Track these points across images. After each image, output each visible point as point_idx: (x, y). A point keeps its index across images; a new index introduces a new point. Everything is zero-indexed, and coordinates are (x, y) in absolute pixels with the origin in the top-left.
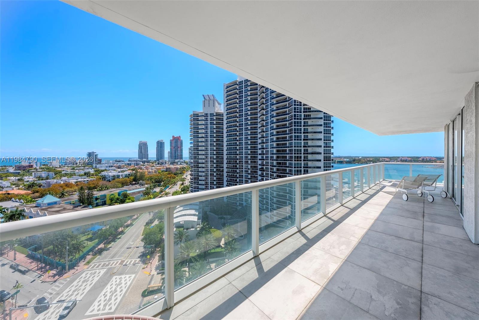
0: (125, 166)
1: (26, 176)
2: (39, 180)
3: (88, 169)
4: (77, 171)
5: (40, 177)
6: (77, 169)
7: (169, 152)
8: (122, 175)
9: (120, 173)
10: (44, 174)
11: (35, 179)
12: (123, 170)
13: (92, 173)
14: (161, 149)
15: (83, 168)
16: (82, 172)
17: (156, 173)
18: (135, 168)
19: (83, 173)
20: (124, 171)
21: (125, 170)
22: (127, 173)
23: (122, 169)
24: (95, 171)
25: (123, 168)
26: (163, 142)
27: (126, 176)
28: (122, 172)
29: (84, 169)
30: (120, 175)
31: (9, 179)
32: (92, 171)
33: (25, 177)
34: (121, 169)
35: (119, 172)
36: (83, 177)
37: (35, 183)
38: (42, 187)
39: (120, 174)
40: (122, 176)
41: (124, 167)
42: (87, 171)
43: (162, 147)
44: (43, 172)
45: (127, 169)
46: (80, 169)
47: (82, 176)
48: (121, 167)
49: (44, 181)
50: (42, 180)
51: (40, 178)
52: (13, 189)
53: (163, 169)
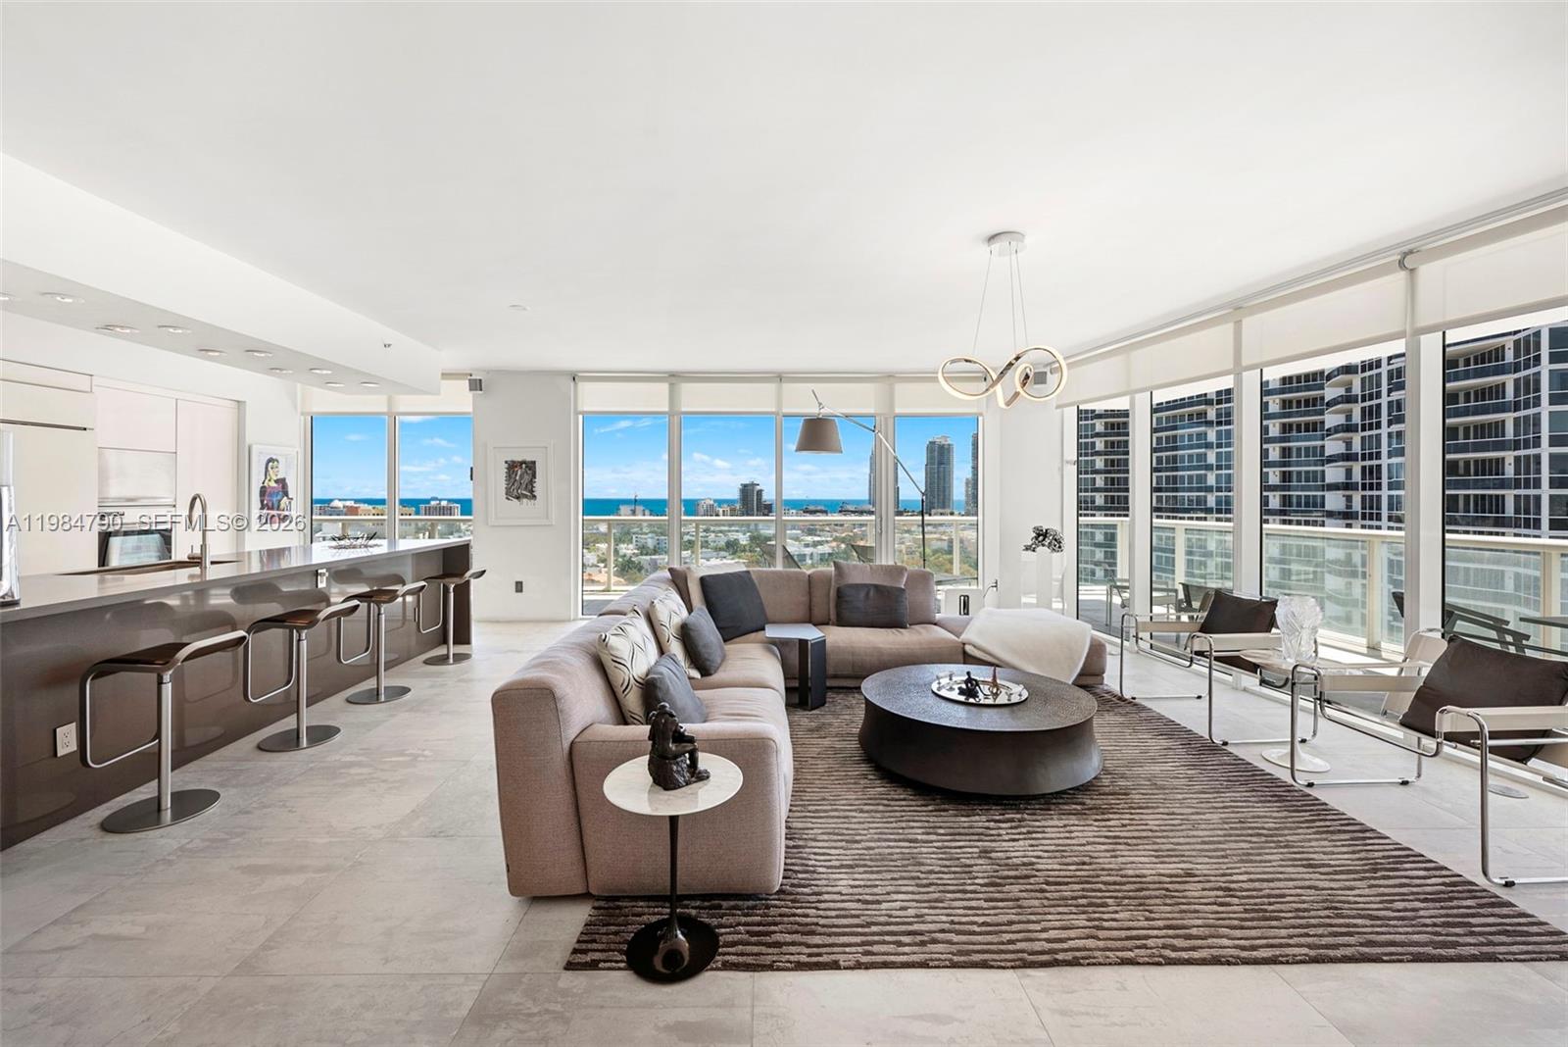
0: (827, 529)
1: (624, 542)
2: (642, 554)
3: (737, 531)
4: (713, 535)
5: (643, 547)
6: (714, 532)
7: (967, 479)
8: (812, 554)
9: (808, 549)
10: (651, 543)
11: (636, 551)
12: (817, 539)
13: (744, 543)
14: (942, 469)
15: (726, 528)
16: (722, 541)
17: (910, 556)
18: (851, 534)
19: (723, 543)
20: (820, 543)
21: (824, 539)
22: (825, 549)
23: (819, 536)
24: (752, 539)
25: (821, 533)
26: (949, 445)
27: (821, 559)
28: (815, 544)
29: (729, 531)
30: (805, 555)
31: (598, 549)
32: (744, 539)
33: (622, 546)
34: (815, 535)
35: (807, 546)
36: (723, 553)
37: (633, 562)
38: (643, 572)
39: (808, 551)
40: (811, 559)
41: (823, 531)
42: (733, 536)
43: (945, 461)
44: (650, 535)
45: (831, 536)
46: (721, 532)
47: (721, 549)
48: (816, 530)
49: (648, 558)
50: (646, 554)
51: (643, 550)
52: (600, 572)
53: (939, 543)
